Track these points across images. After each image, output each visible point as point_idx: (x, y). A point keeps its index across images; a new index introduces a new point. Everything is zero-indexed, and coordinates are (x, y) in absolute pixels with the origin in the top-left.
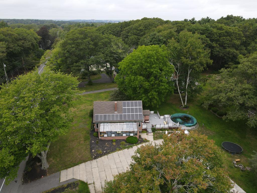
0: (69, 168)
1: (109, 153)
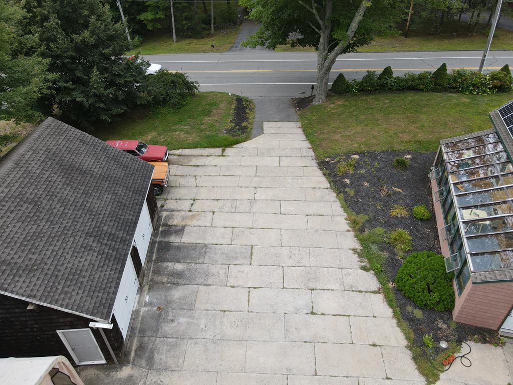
1: (337, 195)
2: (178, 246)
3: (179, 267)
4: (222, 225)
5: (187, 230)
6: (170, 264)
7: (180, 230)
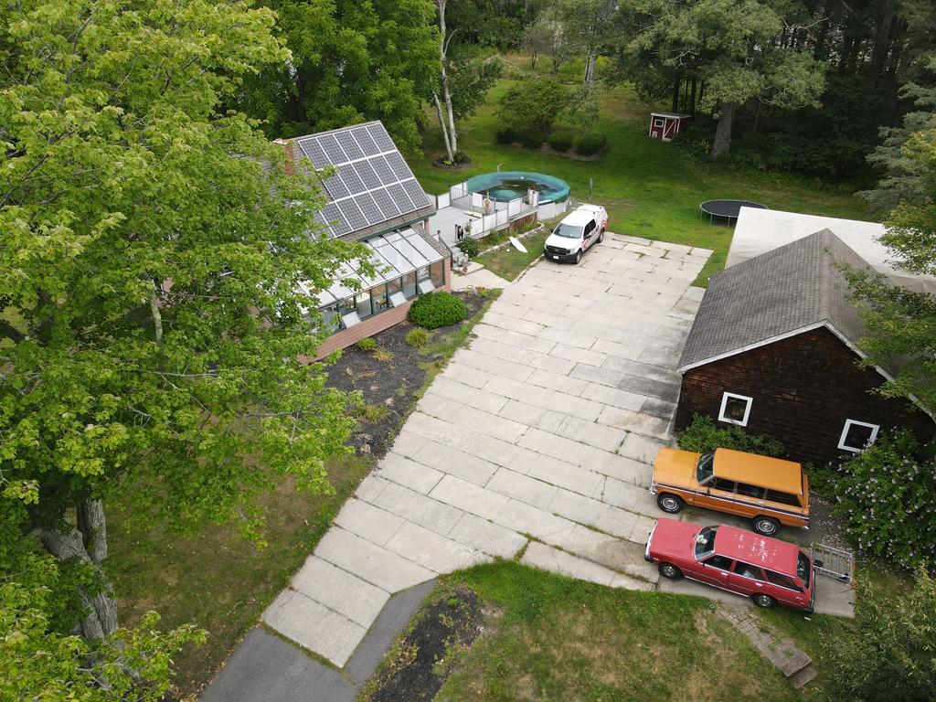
0: (294, 570)
2: (652, 393)
3: (655, 377)
4: (592, 403)
5: (638, 408)
6: (663, 381)
7: (646, 409)
